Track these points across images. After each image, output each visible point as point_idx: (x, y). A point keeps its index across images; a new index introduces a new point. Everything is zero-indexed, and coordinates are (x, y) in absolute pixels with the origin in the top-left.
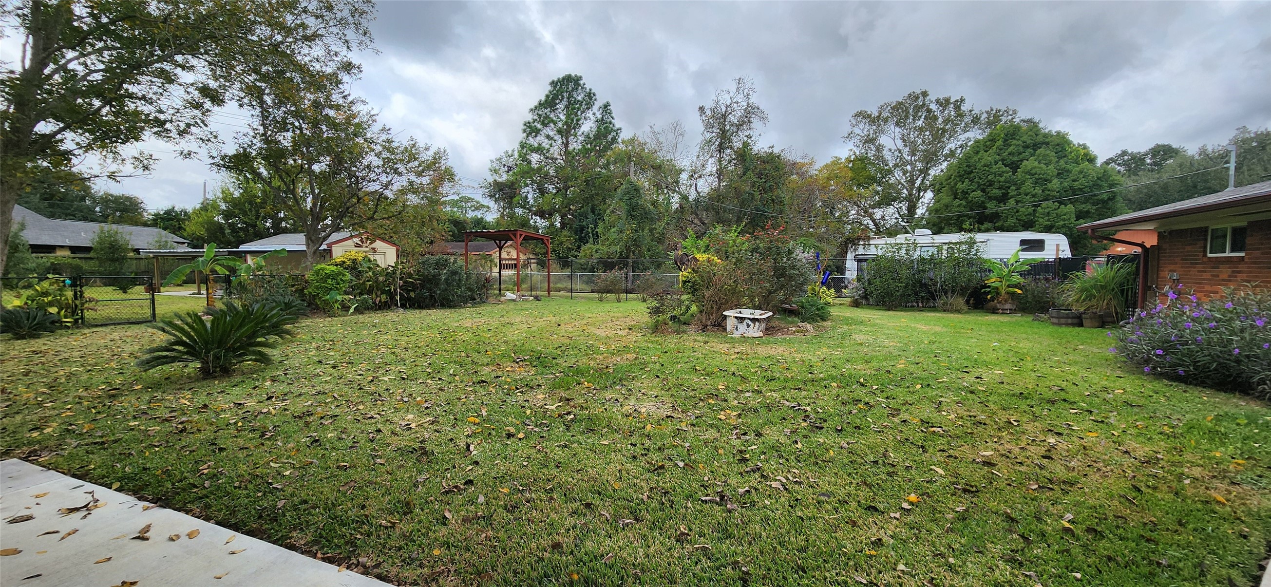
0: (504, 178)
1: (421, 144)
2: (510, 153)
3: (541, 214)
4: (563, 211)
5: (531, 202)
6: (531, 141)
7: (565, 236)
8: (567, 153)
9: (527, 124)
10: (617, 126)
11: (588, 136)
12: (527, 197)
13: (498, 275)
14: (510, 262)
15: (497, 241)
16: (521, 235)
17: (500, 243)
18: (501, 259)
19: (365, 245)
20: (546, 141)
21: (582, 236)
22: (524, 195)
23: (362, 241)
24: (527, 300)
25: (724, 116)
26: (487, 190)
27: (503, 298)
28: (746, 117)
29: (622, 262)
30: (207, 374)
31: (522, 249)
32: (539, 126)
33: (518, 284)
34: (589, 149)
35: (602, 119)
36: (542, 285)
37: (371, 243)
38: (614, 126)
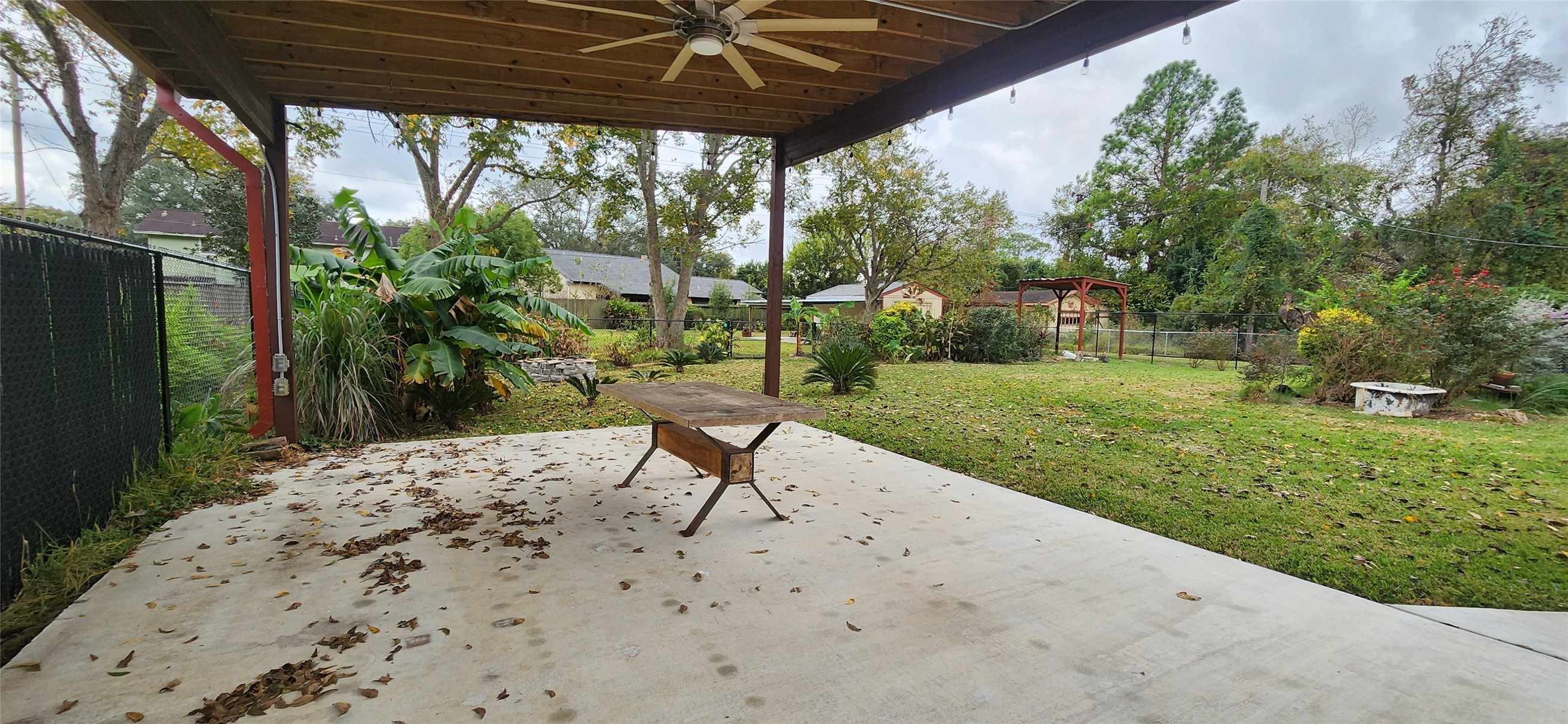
0: (1072, 209)
1: (979, 188)
2: (1082, 178)
3: (1120, 253)
4: (1152, 249)
5: (1107, 238)
6: (1114, 160)
7: (1153, 282)
8: (1165, 169)
9: (1108, 139)
10: (1250, 121)
11: (1199, 143)
12: (1100, 232)
13: (1055, 330)
14: (1072, 315)
15: (1058, 291)
16: (1087, 284)
17: (1061, 293)
18: (1060, 312)
19: (913, 295)
20: (1134, 156)
21: (1177, 282)
22: (1097, 230)
23: (910, 292)
24: (1089, 361)
25: (1457, 87)
26: (1048, 227)
27: (1059, 358)
28: (1507, 81)
29: (1236, 317)
30: (837, 391)
31: (1089, 299)
32: (1125, 138)
33: (1079, 343)
34: (1198, 160)
35: (1225, 114)
36: (1113, 345)
37: (918, 294)
38: (1244, 122)
